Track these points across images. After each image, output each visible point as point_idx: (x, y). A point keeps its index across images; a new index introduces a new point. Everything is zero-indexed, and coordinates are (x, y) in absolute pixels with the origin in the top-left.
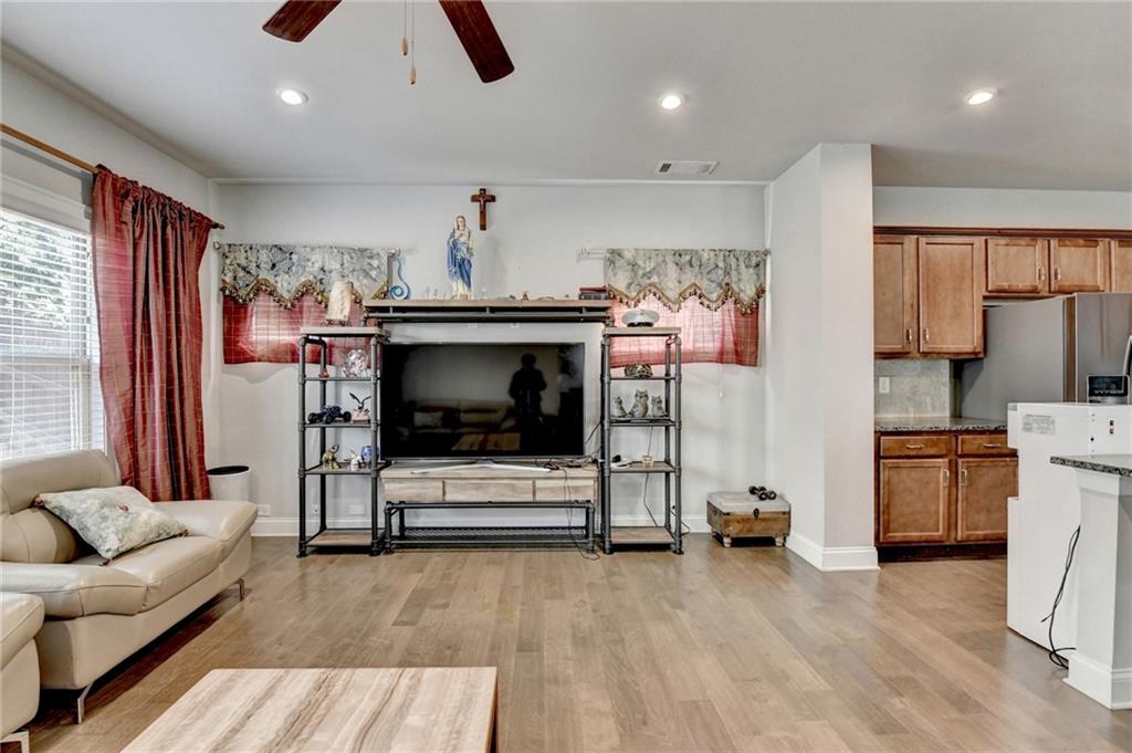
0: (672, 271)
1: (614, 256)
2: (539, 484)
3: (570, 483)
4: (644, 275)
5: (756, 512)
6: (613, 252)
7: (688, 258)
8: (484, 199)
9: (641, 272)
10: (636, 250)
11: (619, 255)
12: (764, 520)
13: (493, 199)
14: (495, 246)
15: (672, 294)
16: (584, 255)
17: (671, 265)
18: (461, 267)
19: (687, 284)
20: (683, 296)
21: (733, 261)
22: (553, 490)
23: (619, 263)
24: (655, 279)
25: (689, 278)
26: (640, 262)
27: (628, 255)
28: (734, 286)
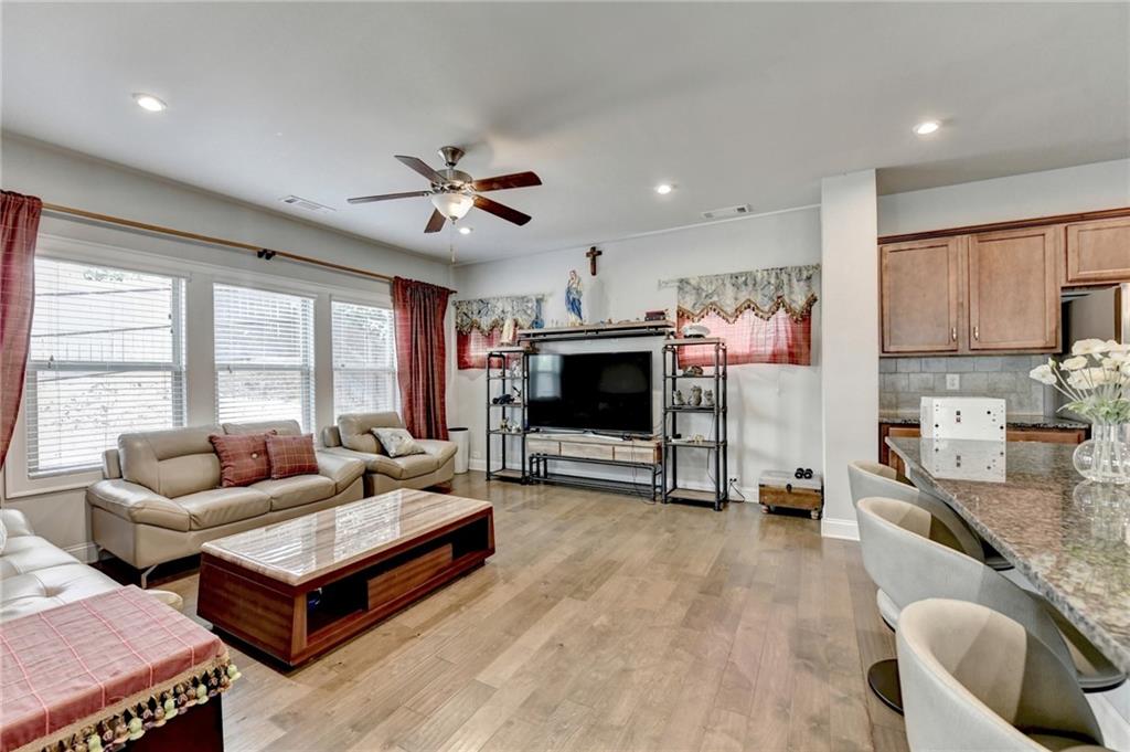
0: (730, 291)
1: (683, 284)
2: (617, 449)
3: (636, 450)
4: (707, 296)
5: (789, 487)
6: (681, 281)
7: (744, 279)
8: (594, 254)
9: (704, 294)
10: (700, 277)
11: (688, 283)
12: (796, 494)
13: (600, 253)
14: (602, 286)
15: (730, 310)
16: (662, 285)
17: (729, 285)
18: (574, 305)
19: (743, 300)
20: (739, 311)
21: (784, 277)
22: (625, 454)
23: (688, 288)
24: (715, 299)
25: (744, 296)
26: (704, 287)
27: (693, 282)
28: (786, 299)
